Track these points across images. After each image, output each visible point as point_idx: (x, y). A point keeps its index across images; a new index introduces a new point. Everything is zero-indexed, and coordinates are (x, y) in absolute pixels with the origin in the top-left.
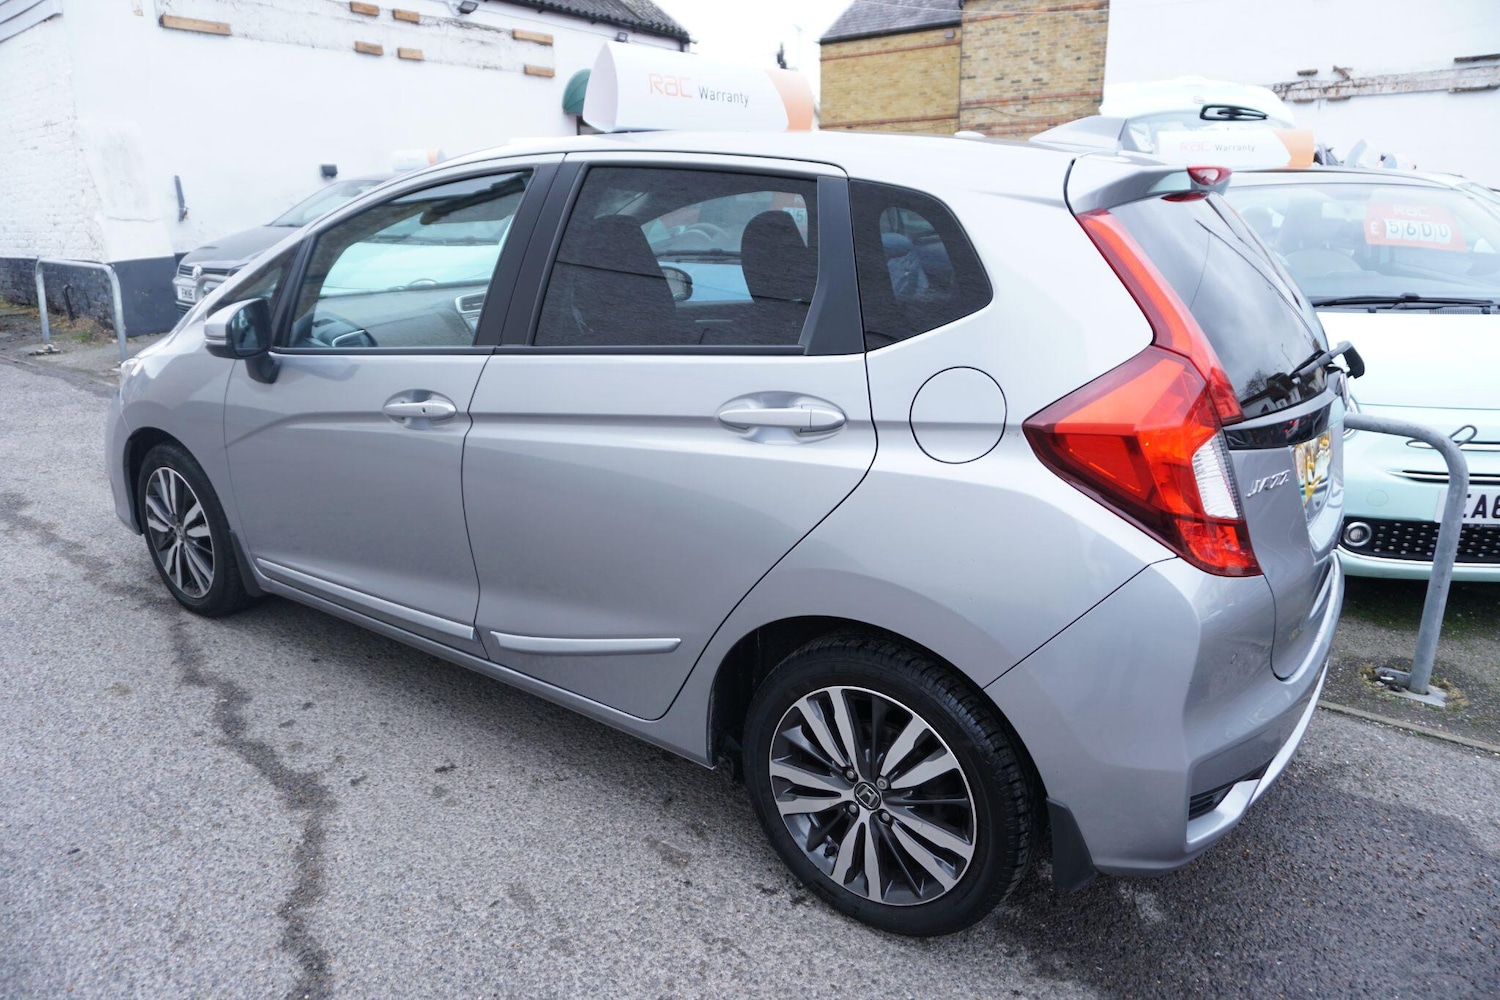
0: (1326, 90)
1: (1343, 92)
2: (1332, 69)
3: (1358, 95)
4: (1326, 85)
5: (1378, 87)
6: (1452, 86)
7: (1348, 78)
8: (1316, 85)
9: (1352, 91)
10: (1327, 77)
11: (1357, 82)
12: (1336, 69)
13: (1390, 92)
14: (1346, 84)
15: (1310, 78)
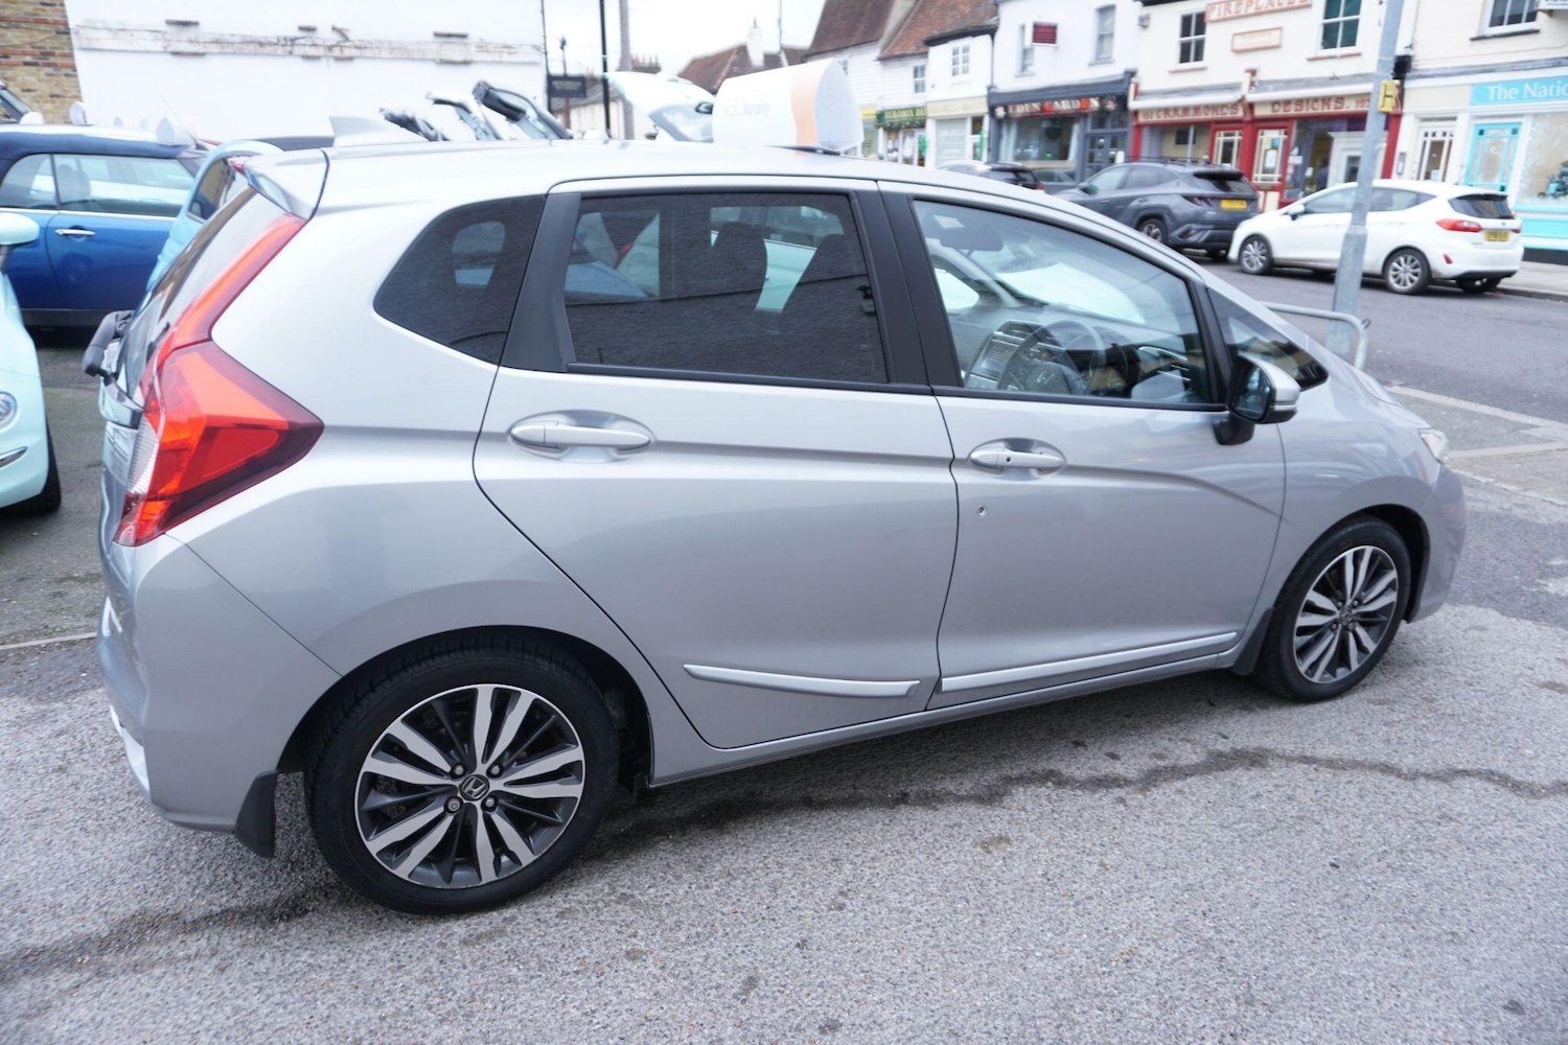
0: (330, 48)
1: (347, 52)
2: (330, 28)
3: (361, 57)
4: (329, 43)
5: (377, 51)
6: (437, 57)
7: (347, 39)
8: (320, 42)
9: (354, 52)
10: (326, 35)
11: (357, 44)
12: (334, 29)
13: (388, 56)
14: (347, 44)
15: (310, 34)
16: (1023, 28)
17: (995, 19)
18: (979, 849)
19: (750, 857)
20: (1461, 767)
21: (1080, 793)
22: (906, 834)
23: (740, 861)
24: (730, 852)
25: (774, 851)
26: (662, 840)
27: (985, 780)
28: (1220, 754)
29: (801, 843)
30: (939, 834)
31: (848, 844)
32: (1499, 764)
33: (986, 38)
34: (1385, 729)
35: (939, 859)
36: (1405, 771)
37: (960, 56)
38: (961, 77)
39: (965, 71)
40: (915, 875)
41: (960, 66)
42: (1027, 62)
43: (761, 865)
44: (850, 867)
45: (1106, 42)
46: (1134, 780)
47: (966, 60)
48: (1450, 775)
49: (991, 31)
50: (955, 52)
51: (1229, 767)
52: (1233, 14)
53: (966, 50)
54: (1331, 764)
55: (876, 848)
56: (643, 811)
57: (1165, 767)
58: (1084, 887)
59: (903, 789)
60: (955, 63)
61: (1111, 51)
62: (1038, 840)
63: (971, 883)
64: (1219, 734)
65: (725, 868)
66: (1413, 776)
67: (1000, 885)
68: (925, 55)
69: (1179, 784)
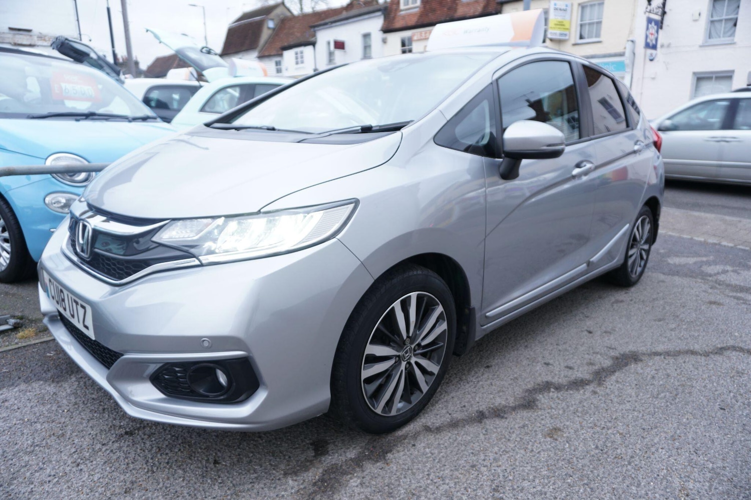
16: (329, 43)
17: (314, 38)
18: (549, 439)
19: (419, 477)
20: (719, 346)
21: (571, 392)
22: (501, 439)
23: (413, 482)
24: (402, 477)
25: (431, 468)
26: (351, 478)
27: (518, 394)
28: (617, 358)
29: (443, 459)
30: (520, 434)
31: (472, 453)
32: (731, 343)
33: (310, 48)
34: (673, 333)
35: (532, 451)
36: (701, 353)
37: (299, 55)
38: (300, 65)
39: (302, 62)
40: (527, 465)
41: (299, 60)
42: (332, 58)
43: (429, 481)
44: (485, 469)
45: (368, 50)
46: (591, 379)
47: (302, 57)
48: (720, 351)
49: (313, 44)
50: (296, 54)
51: (626, 365)
52: (424, 37)
53: (302, 53)
54: (668, 354)
55: (491, 452)
56: (323, 459)
57: (599, 369)
58: (623, 450)
59: (477, 409)
60: (297, 58)
61: (370, 53)
62: (575, 425)
63: (563, 463)
64: (607, 347)
65: (406, 489)
66: (706, 354)
67: (580, 461)
68: (281, 55)
69: (614, 378)
